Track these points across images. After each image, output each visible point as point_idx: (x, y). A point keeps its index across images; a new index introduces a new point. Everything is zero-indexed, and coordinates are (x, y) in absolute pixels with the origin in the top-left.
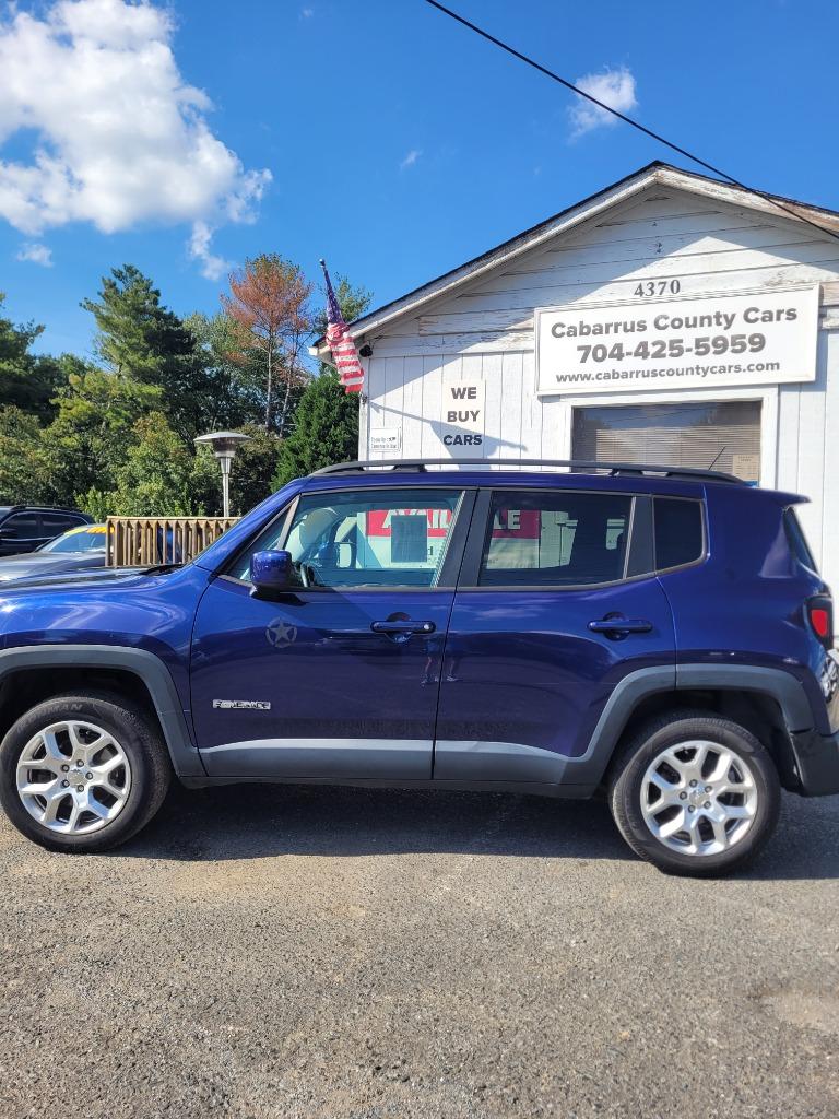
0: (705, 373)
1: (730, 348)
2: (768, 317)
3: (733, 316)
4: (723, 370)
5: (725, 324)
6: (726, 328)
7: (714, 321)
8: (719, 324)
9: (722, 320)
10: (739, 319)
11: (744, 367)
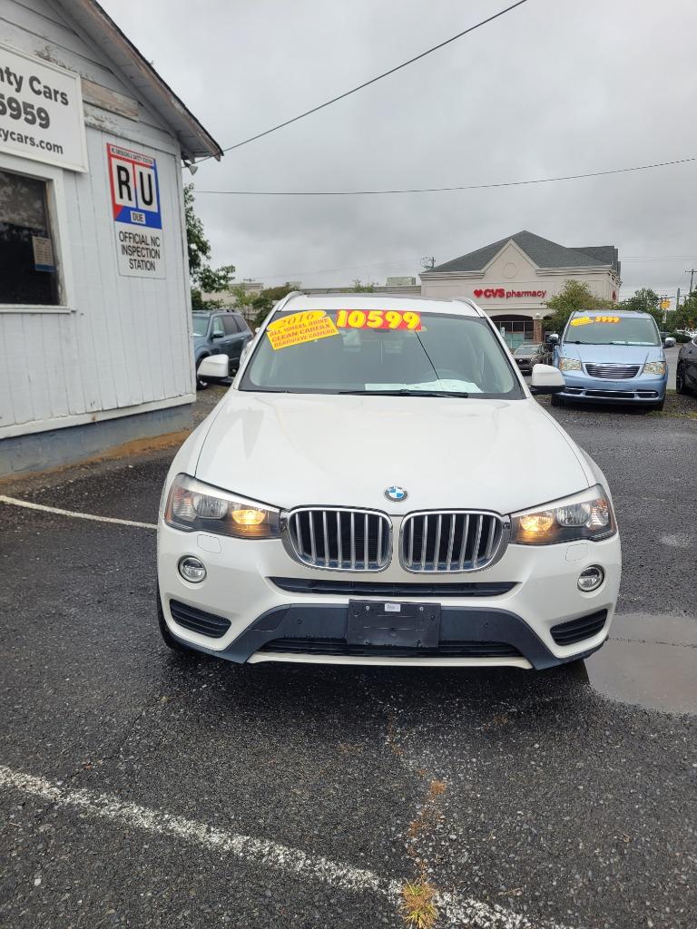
0: (6, 136)
1: (23, 116)
2: (48, 93)
3: (21, 78)
4: (21, 139)
5: (15, 86)
6: (18, 90)
7: (5, 76)
8: (11, 83)
9: (12, 78)
10: (25, 83)
11: (37, 142)
